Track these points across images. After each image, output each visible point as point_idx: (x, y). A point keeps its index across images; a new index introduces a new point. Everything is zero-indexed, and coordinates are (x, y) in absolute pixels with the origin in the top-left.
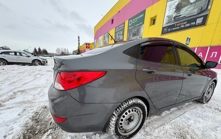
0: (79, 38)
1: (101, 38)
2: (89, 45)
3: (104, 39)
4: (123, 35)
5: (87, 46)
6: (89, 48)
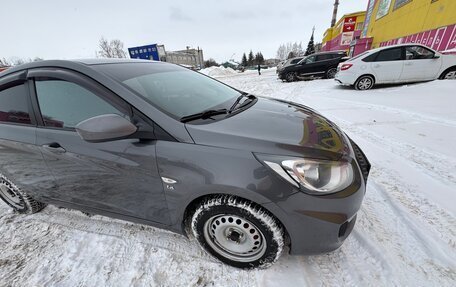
5: (350, 23)
6: (352, 29)
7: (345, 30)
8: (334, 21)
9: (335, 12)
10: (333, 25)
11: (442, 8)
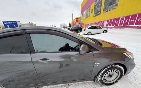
0: (73, 15)
1: (85, 12)
2: (78, 19)
3: (87, 13)
4: (101, 6)
5: (77, 20)
6: (78, 21)
7: (76, 21)
8: (73, 19)
9: (73, 17)
10: (73, 20)
11: (96, 19)
